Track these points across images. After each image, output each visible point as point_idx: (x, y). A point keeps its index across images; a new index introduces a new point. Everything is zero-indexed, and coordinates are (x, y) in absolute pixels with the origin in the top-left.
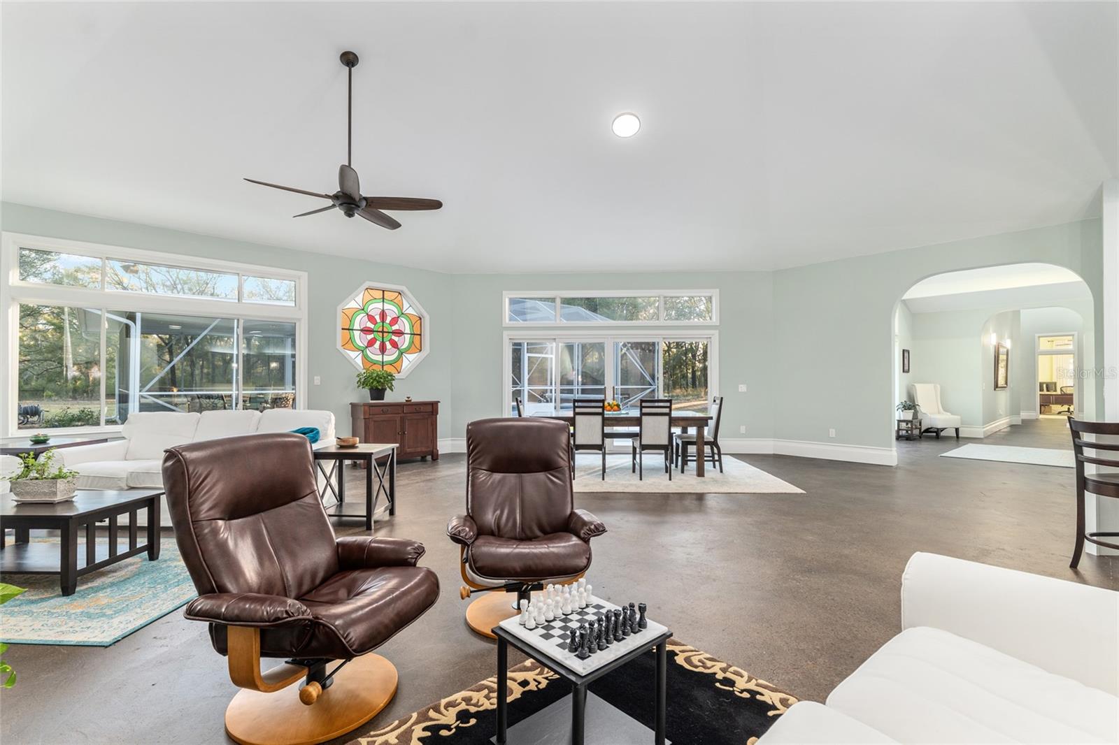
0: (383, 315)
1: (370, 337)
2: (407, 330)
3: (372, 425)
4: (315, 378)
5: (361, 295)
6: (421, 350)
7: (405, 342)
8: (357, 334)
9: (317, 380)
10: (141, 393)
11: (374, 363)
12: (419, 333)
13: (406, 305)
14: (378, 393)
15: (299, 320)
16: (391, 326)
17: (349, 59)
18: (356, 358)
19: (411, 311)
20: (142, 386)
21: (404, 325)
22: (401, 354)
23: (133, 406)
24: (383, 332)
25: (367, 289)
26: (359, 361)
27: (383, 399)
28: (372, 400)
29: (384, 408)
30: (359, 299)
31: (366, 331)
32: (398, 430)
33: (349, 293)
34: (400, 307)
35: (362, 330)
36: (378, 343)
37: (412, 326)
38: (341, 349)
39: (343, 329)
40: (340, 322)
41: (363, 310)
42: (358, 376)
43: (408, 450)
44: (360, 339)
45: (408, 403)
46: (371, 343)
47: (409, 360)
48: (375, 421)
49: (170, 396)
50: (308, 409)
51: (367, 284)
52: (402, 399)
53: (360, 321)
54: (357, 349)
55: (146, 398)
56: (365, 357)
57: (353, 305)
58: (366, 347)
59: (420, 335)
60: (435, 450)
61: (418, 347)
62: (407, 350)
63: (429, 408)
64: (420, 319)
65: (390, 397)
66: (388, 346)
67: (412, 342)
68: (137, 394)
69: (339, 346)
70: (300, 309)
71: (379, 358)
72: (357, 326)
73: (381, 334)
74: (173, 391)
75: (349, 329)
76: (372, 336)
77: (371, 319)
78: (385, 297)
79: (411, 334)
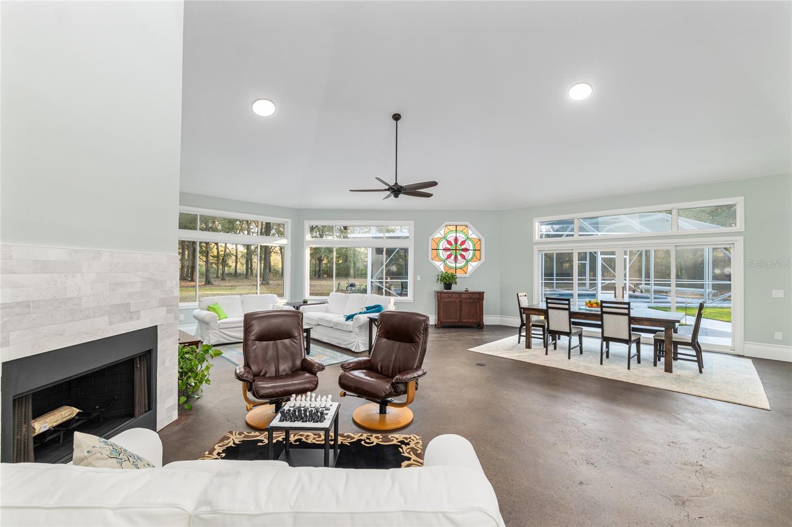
1: (448, 253)
2: (471, 248)
3: (442, 304)
5: (443, 230)
6: (479, 260)
7: (469, 255)
8: (441, 252)
9: (419, 278)
11: (450, 268)
12: (479, 249)
13: (470, 232)
14: (448, 286)
15: (410, 248)
16: (461, 246)
17: (397, 117)
18: (440, 265)
19: (473, 236)
21: (469, 245)
22: (467, 262)
24: (456, 250)
25: (447, 226)
26: (441, 267)
27: (450, 289)
28: (445, 289)
29: (450, 295)
30: (442, 232)
31: (446, 250)
32: (458, 307)
33: (436, 228)
34: (467, 234)
35: (444, 250)
36: (453, 256)
37: (474, 245)
39: (432, 249)
40: (431, 246)
41: (444, 238)
42: (438, 276)
43: (464, 320)
44: (443, 255)
45: (466, 292)
46: (449, 257)
47: (472, 266)
48: (444, 302)
51: (447, 223)
52: (462, 290)
53: (443, 244)
54: (441, 260)
56: (445, 265)
57: (438, 235)
58: (446, 259)
60: (481, 322)
61: (478, 257)
62: (471, 260)
63: (478, 296)
64: (480, 240)
65: (455, 288)
66: (459, 257)
67: (474, 255)
69: (430, 259)
71: (454, 265)
72: (441, 247)
75: (436, 249)
76: (450, 252)
77: (449, 243)
78: (457, 229)
79: (473, 250)
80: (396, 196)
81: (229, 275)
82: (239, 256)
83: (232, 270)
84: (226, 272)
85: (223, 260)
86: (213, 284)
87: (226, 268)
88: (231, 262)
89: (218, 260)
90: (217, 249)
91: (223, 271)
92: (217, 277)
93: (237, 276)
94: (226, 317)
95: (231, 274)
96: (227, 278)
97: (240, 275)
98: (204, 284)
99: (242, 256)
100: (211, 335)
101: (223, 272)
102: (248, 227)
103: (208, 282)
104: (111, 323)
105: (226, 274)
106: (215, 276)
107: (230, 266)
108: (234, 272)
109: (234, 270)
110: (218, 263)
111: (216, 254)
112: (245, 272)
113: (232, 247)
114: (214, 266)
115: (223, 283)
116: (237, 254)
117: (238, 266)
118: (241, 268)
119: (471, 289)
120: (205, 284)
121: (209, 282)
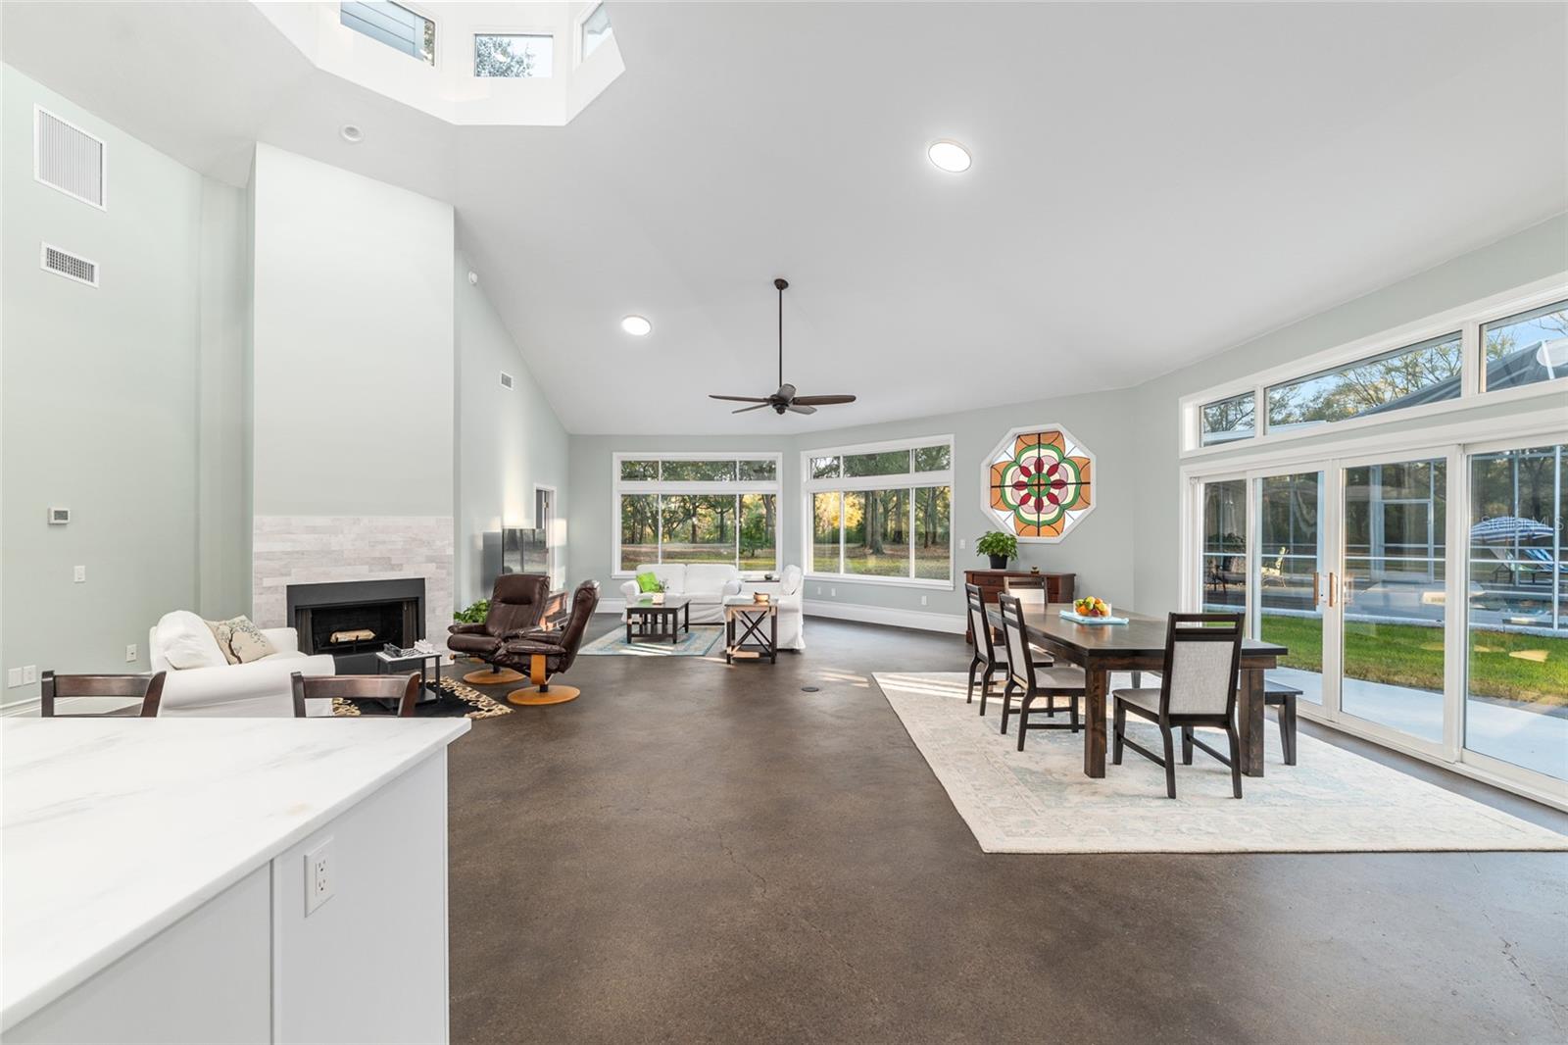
0: (1039, 464)
6: (1088, 505)
7: (1068, 494)
16: (1049, 476)
17: (781, 285)
24: (1039, 485)
25: (1019, 437)
28: (992, 568)
61: (1086, 498)
67: (1077, 494)
78: (1042, 441)
79: (1076, 484)
80: (781, 411)
104: (371, 571)
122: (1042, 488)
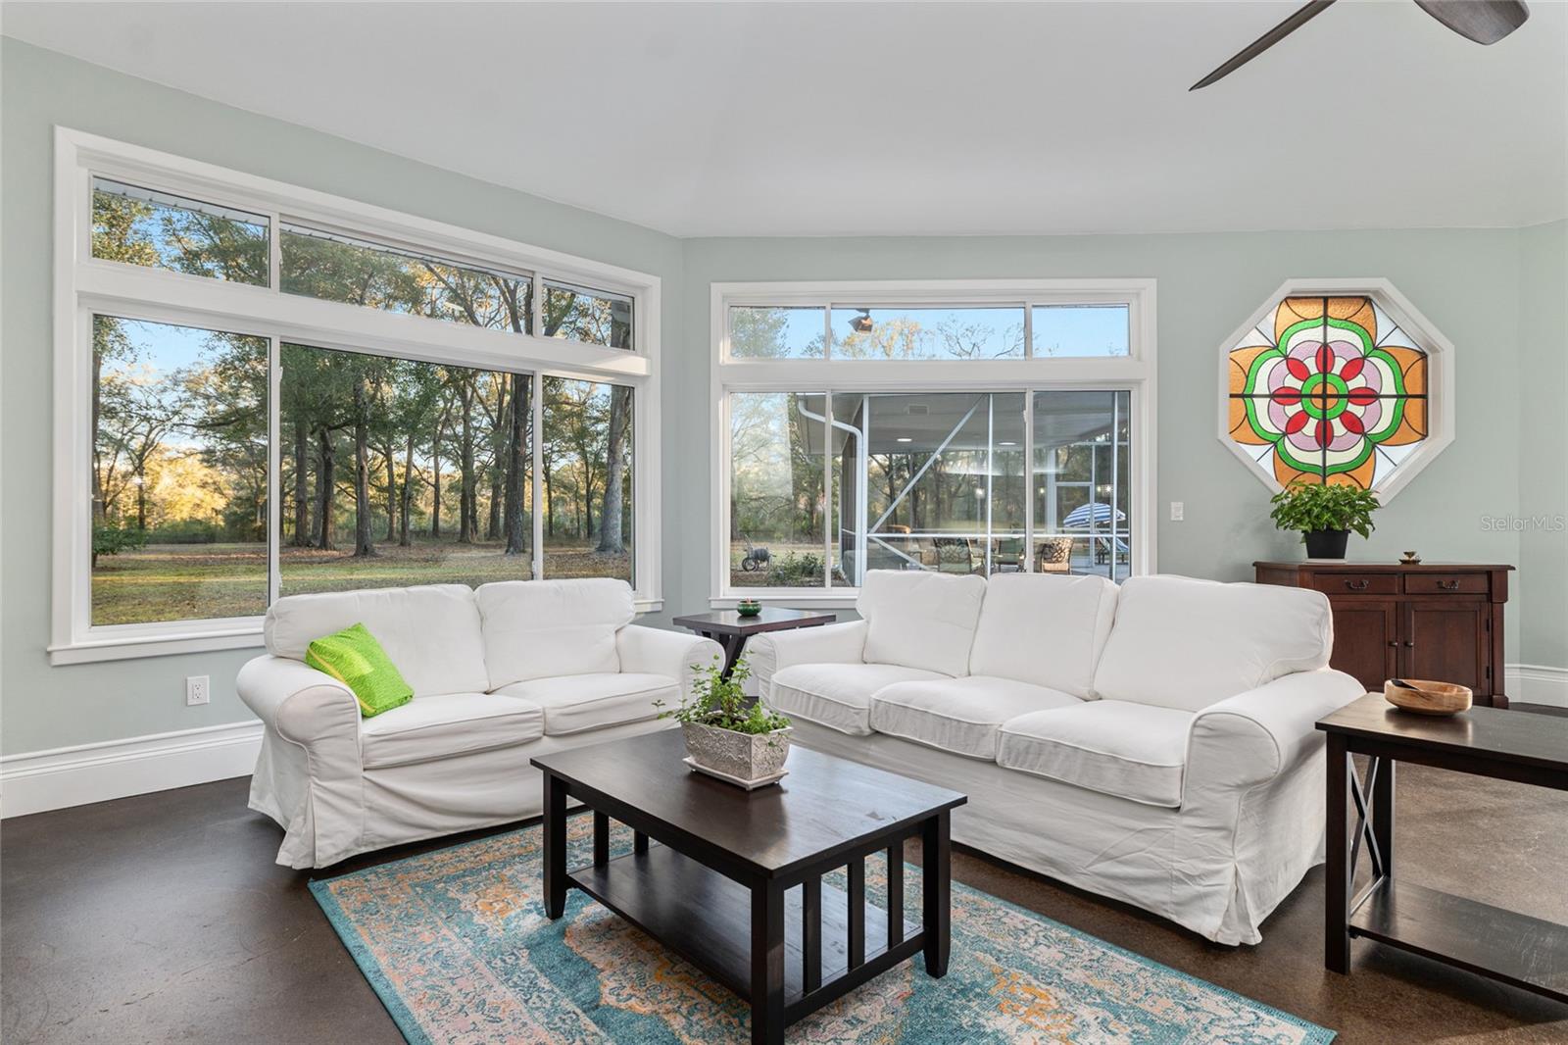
0: (1325, 355)
1: (1293, 410)
2: (1389, 388)
4: (1173, 505)
5: (1271, 318)
6: (1424, 436)
7: (1382, 416)
8: (1261, 405)
9: (1177, 511)
10: (869, 535)
11: (1303, 469)
12: (1419, 392)
13: (1384, 327)
14: (1328, 541)
15: (1138, 383)
16: (1345, 380)
18: (1260, 457)
19: (1397, 340)
20: (870, 526)
21: (1383, 377)
22: (1372, 445)
23: (861, 554)
24: (1324, 396)
25: (1286, 300)
26: (1267, 464)
27: (1341, 557)
28: (1310, 557)
29: (1350, 580)
31: (1284, 396)
33: (1242, 313)
34: (1368, 333)
35: (1273, 396)
36: (1312, 423)
37: (1401, 376)
38: (1229, 441)
39: (1232, 396)
40: (1227, 380)
41: (1276, 347)
44: (1268, 417)
45: (1411, 567)
46: (1295, 424)
47: (1393, 461)
49: (902, 540)
50: (1158, 573)
51: (1289, 287)
52: (1393, 558)
53: (1269, 375)
54: (1262, 438)
55: (874, 542)
56: (1281, 457)
57: (1253, 339)
58: (1285, 434)
59: (1424, 397)
61: (1418, 425)
62: (1389, 437)
64: (1424, 356)
66: (1338, 428)
67: (1401, 417)
68: (865, 536)
70: (1139, 358)
71: (1315, 458)
72: (1261, 388)
73: (1320, 401)
74: (905, 533)
75: (1242, 396)
76: (1298, 407)
77: (1296, 368)
78: (1330, 313)
79: (1398, 396)
81: (421, 533)
82: (444, 483)
83: (427, 522)
84: (411, 527)
85: (404, 494)
86: (376, 556)
87: (411, 517)
88: (424, 504)
89: (391, 499)
90: (390, 467)
91: (403, 523)
92: (390, 538)
93: (437, 536)
94: (405, 700)
95: (425, 531)
96: (414, 543)
97: (449, 533)
98: (352, 553)
99: (451, 488)
100: (320, 811)
101: (404, 525)
102: (467, 412)
103: (364, 551)
105: (411, 531)
106: (385, 536)
107: (422, 513)
108: (431, 527)
109: (432, 523)
110: (392, 505)
111: (386, 482)
112: (459, 526)
113: (425, 464)
114: (381, 511)
115: (402, 553)
116: (437, 480)
117: (441, 516)
118: (450, 518)
119: (1428, 558)
120: (355, 555)
121: (366, 549)
122: (1330, 402)
